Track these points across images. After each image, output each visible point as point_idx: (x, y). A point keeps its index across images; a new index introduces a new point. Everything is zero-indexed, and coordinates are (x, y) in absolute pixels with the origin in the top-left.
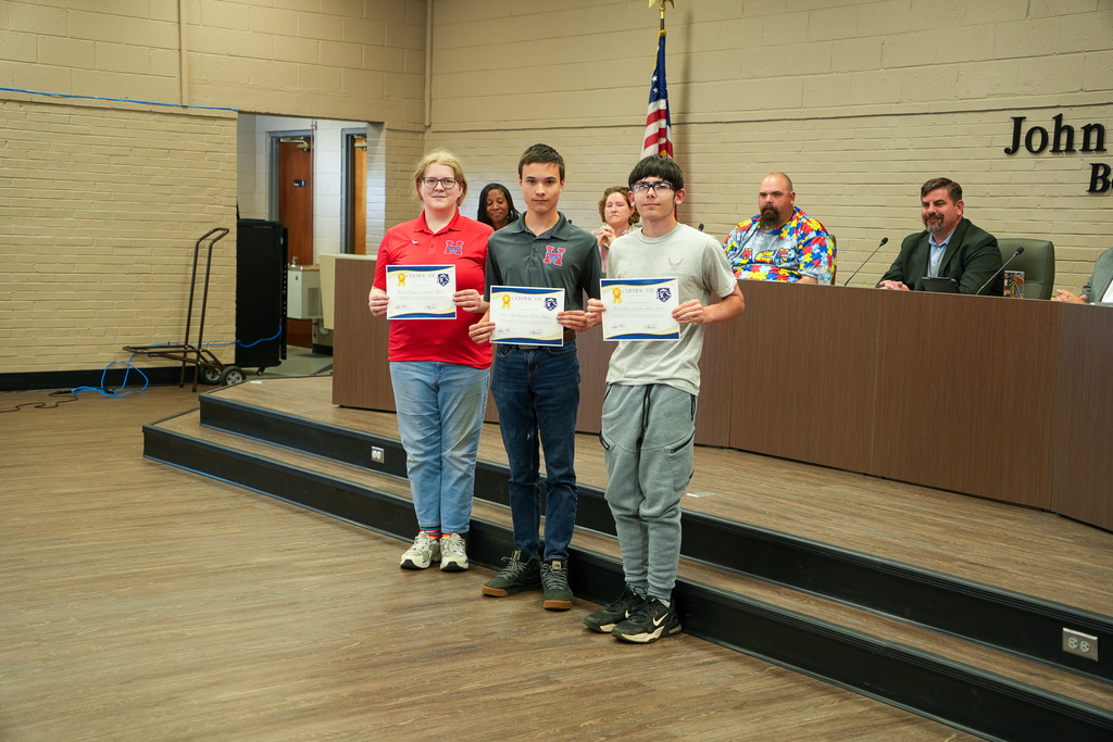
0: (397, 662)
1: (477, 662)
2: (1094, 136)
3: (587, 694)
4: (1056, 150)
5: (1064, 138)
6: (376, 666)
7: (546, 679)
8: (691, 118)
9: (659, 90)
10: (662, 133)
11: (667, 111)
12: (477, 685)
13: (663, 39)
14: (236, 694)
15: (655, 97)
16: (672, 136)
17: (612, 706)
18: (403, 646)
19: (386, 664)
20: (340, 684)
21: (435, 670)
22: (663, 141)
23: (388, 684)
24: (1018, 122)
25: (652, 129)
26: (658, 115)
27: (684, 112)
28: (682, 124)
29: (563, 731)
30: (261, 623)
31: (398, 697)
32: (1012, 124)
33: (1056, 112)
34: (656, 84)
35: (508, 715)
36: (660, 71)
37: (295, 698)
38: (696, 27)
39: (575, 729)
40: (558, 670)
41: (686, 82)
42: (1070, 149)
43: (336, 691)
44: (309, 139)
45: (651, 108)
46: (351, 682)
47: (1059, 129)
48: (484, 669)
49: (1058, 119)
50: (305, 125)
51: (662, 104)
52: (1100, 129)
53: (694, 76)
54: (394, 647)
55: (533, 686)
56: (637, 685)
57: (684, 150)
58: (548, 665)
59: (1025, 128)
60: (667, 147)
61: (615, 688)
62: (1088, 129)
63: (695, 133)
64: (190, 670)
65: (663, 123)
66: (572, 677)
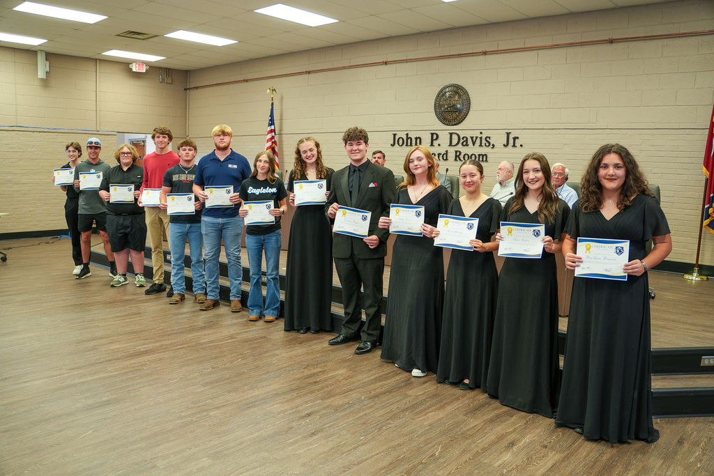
0: (177, 333)
1: (206, 332)
2: (418, 140)
3: (246, 342)
4: (407, 145)
5: (409, 141)
6: (169, 335)
7: (231, 337)
8: (283, 132)
9: (272, 122)
10: (273, 137)
11: (274, 130)
12: (206, 340)
13: (272, 104)
14: (118, 346)
15: (270, 125)
16: (276, 138)
17: (256, 345)
18: (179, 327)
19: (173, 334)
20: (156, 342)
21: (190, 336)
22: (273, 140)
23: (173, 341)
24: (395, 135)
25: (269, 136)
26: (272, 131)
27: (281, 130)
28: (280, 134)
29: (238, 355)
30: (127, 321)
31: (177, 346)
32: (393, 136)
33: (406, 132)
34: (270, 120)
35: (217, 350)
36: (272, 115)
37: (140, 347)
38: (284, 100)
39: (242, 354)
40: (236, 334)
41: (281, 119)
42: (411, 145)
43: (155, 344)
44: (144, 141)
45: (269, 129)
46: (160, 341)
47: (407, 138)
48: (209, 334)
49: (407, 134)
50: (142, 136)
51: (273, 127)
52: (420, 138)
53: (284, 117)
54: (176, 328)
55: (227, 340)
56: (265, 337)
57: (281, 143)
58: (232, 332)
59: (397, 137)
60: (275, 142)
61: (257, 339)
62: (416, 138)
63: (285, 138)
64: (101, 338)
65: (273, 134)
66: (241, 336)
